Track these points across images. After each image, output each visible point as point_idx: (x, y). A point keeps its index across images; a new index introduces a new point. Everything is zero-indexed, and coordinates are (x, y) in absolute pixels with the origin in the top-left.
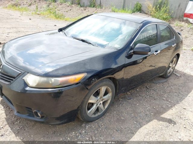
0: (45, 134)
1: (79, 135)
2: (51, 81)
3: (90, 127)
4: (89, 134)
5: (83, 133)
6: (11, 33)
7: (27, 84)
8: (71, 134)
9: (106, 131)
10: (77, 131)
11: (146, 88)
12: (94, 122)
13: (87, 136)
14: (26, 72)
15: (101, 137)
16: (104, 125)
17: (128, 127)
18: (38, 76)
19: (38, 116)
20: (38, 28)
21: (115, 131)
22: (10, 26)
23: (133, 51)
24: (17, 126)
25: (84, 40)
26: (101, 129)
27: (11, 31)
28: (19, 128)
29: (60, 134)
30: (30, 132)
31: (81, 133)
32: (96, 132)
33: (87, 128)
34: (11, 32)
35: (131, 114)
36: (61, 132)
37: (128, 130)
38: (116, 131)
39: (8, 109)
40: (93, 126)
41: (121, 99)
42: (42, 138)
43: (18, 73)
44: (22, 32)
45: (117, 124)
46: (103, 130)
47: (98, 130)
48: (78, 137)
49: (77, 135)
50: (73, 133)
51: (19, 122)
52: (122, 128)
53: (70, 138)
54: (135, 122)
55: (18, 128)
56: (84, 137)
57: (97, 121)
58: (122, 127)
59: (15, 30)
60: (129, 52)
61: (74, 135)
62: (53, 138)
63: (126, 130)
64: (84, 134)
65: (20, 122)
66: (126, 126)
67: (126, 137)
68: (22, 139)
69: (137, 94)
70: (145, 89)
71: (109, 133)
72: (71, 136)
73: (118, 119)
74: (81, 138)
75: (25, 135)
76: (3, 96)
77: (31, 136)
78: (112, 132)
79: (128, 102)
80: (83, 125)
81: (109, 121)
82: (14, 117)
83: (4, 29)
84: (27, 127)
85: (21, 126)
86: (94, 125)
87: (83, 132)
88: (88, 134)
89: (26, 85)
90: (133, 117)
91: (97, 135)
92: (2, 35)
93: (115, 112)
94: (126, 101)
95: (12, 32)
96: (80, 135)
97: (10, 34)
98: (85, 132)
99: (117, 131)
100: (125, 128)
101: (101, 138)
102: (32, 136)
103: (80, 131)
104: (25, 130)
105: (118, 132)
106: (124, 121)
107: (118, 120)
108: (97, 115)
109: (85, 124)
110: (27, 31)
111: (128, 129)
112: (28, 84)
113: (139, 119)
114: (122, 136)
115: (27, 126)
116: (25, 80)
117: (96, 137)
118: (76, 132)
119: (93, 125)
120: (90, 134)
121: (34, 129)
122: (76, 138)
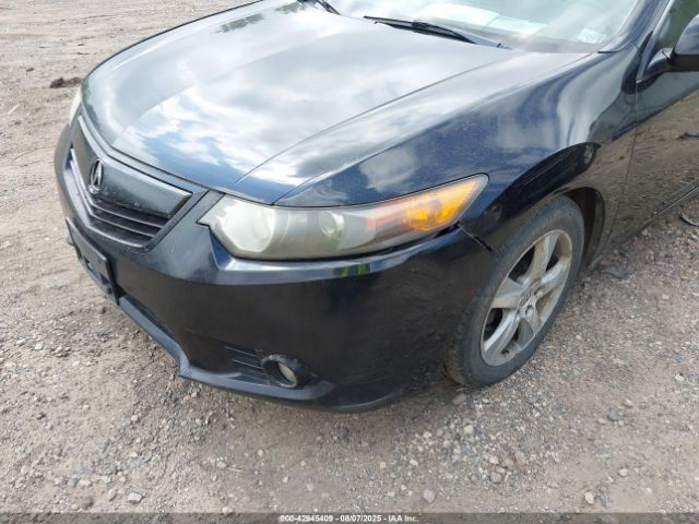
0: (311, 444)
1: (452, 447)
2: (334, 224)
3: (493, 409)
4: (493, 438)
5: (468, 436)
6: (93, 37)
7: (226, 244)
8: (419, 441)
9: (565, 423)
10: (440, 426)
11: (680, 224)
12: (502, 384)
13: (486, 447)
14: (210, 190)
15: (548, 448)
16: (547, 395)
17: (654, 403)
18: (273, 204)
19: (282, 377)
20: (187, 9)
21: (601, 421)
22: (84, 13)
23: (668, 54)
24: (191, 410)
25: (426, 25)
26: (538, 414)
27: (89, 30)
28: (202, 418)
29: (372, 444)
30: (247, 436)
31: (458, 437)
32: (523, 428)
33: (479, 414)
34: (89, 35)
35: (649, 340)
36: (373, 435)
37: (660, 415)
38: (609, 423)
39: (143, 345)
40: (504, 404)
41: (589, 279)
42: (303, 463)
43: (176, 195)
44: (129, 31)
45: (600, 387)
46: (551, 419)
47: (527, 421)
48: (449, 452)
49: (446, 443)
50: (427, 435)
51: (194, 394)
52: (630, 407)
53: (417, 459)
54: (680, 378)
55: (198, 421)
56: (474, 450)
57: (513, 377)
58: (629, 402)
59: (102, 25)
60: (653, 62)
61: (433, 446)
62: (346, 460)
63: (648, 414)
64: (472, 439)
65: (198, 394)
66: (645, 399)
67: (657, 448)
68: (223, 465)
69: (644, 249)
70: (674, 228)
71: (579, 430)
72: (421, 449)
73: (598, 364)
74: (465, 459)
75: (232, 447)
76: (122, 300)
77: (256, 453)
78: (593, 426)
79: (620, 288)
80: (461, 399)
81: (566, 379)
82: (172, 377)
83: (63, 27)
84: (230, 416)
85: (207, 411)
86: (505, 400)
87: (469, 429)
88: (488, 440)
89: (221, 248)
90: (661, 356)
91: (530, 442)
92: (61, 48)
93: (578, 337)
94: (612, 284)
95: (94, 34)
96: (456, 442)
97: (90, 43)
98: (477, 431)
99: (613, 420)
100: (641, 408)
101: (550, 456)
102: (260, 453)
103: (452, 426)
104: (225, 427)
105: (619, 426)
106: (626, 374)
107: (602, 371)
108: (511, 355)
109: (464, 392)
110: (147, 25)
111: (657, 408)
112: (231, 243)
113: (691, 361)
114: (638, 442)
115: (232, 412)
116: (213, 228)
117: (527, 453)
118: (440, 433)
119: (502, 398)
120: (498, 440)
121: (260, 422)
122: (445, 459)
